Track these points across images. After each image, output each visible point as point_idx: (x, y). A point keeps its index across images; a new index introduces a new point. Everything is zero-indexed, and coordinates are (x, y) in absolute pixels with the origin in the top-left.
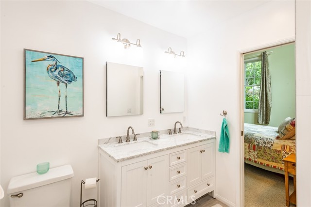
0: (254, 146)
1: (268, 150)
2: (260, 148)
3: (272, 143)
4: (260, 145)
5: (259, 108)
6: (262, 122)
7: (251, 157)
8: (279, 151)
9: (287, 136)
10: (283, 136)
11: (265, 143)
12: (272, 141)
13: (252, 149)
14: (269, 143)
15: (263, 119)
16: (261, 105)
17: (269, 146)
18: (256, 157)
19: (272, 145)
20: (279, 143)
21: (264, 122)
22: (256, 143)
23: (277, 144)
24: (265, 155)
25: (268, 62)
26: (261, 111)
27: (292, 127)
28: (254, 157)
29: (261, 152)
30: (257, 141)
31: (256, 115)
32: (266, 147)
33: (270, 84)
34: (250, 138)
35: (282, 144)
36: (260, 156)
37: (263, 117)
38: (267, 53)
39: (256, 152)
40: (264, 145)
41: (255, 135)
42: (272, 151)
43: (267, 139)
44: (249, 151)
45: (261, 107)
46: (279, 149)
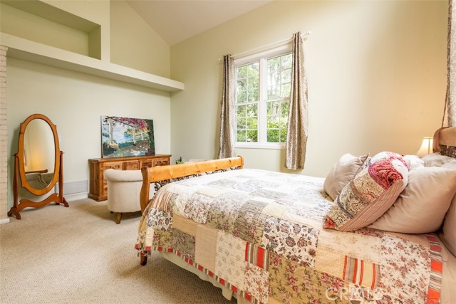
0: (261, 250)
1: (299, 271)
2: (276, 260)
3: (313, 247)
4: (276, 249)
5: (288, 139)
6: (293, 165)
7: (250, 290)
8: (337, 283)
9: (360, 222)
10: (346, 221)
11: (290, 241)
12: (313, 240)
13: (255, 260)
14: (303, 243)
15: (293, 160)
16: (291, 133)
17: (304, 255)
18: (266, 289)
19: (312, 253)
20: (336, 247)
21: (295, 166)
22: (265, 242)
23: (330, 249)
24: (289, 288)
25: (302, 53)
26: (290, 146)
27: (381, 189)
28: (260, 290)
29: (280, 276)
30: (270, 234)
31: (283, 153)
32: (295, 259)
33: (306, 93)
34: (250, 221)
35: (346, 251)
36: (276, 291)
37: (293, 156)
38: (301, 36)
39: (266, 275)
40: (289, 249)
41: (265, 211)
42: (314, 278)
43: (297, 228)
44: (248, 268)
45: (290, 138)
46: (336, 272)
